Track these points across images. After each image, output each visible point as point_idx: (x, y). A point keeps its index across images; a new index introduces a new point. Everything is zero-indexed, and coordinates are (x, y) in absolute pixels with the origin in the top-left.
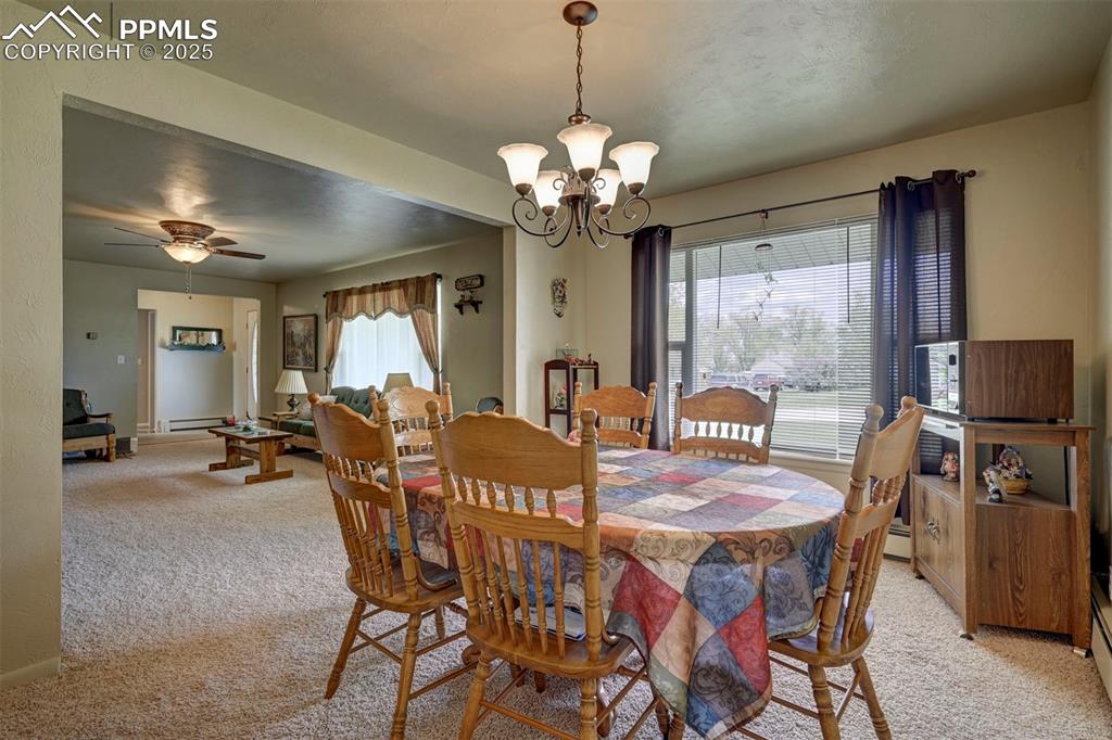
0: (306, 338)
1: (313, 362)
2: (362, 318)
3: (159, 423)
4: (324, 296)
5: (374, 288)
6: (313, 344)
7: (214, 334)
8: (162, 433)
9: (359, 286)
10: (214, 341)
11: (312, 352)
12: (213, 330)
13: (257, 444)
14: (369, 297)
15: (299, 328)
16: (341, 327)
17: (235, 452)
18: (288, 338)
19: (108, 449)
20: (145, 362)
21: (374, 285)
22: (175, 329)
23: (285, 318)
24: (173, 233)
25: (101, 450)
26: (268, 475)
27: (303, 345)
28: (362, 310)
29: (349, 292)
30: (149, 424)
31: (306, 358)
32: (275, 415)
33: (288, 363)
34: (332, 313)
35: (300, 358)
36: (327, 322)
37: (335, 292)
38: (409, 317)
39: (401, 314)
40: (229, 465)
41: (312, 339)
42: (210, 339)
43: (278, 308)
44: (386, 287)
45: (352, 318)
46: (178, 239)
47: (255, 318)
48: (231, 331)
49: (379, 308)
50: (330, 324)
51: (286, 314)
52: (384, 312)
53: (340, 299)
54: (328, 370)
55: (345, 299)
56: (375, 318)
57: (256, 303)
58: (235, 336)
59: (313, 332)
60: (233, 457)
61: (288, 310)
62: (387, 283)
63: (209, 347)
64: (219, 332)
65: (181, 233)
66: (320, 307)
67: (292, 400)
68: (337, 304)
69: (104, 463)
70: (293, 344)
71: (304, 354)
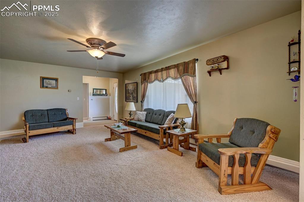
0: (133, 91)
1: (136, 99)
2: (156, 82)
3: (90, 118)
4: (141, 75)
5: (162, 70)
6: (136, 93)
7: (104, 91)
8: (91, 121)
9: (155, 70)
10: (104, 93)
11: (136, 95)
12: (104, 89)
13: (124, 134)
14: (160, 73)
15: (131, 88)
16: (147, 86)
17: (114, 135)
18: (127, 91)
19: (73, 130)
20: (86, 99)
21: (162, 69)
22: (94, 89)
23: (126, 84)
24: (91, 44)
25: (71, 130)
26: (128, 148)
27: (132, 93)
28: (156, 79)
29: (151, 73)
30: (87, 118)
31: (133, 98)
32: (126, 119)
33: (127, 99)
34: (143, 81)
35: (131, 98)
36: (142, 85)
37: (144, 73)
38: (180, 80)
39: (175, 78)
40: (112, 139)
41: (136, 91)
42: (103, 92)
43: (124, 81)
44: (168, 68)
45: (152, 82)
46: (93, 46)
47: (117, 85)
48: (109, 89)
49: (165, 77)
50: (143, 85)
51: (126, 83)
52: (167, 78)
53: (147, 76)
54: (142, 102)
55: (149, 75)
56: (163, 81)
57: (116, 80)
58: (110, 91)
59: (136, 89)
60: (113, 136)
61: (127, 82)
62: (168, 67)
63: (103, 95)
64: (106, 90)
65: (94, 44)
66: (139, 79)
67: (130, 113)
68: (146, 78)
69: (72, 135)
70: (129, 93)
71: (133, 96)
